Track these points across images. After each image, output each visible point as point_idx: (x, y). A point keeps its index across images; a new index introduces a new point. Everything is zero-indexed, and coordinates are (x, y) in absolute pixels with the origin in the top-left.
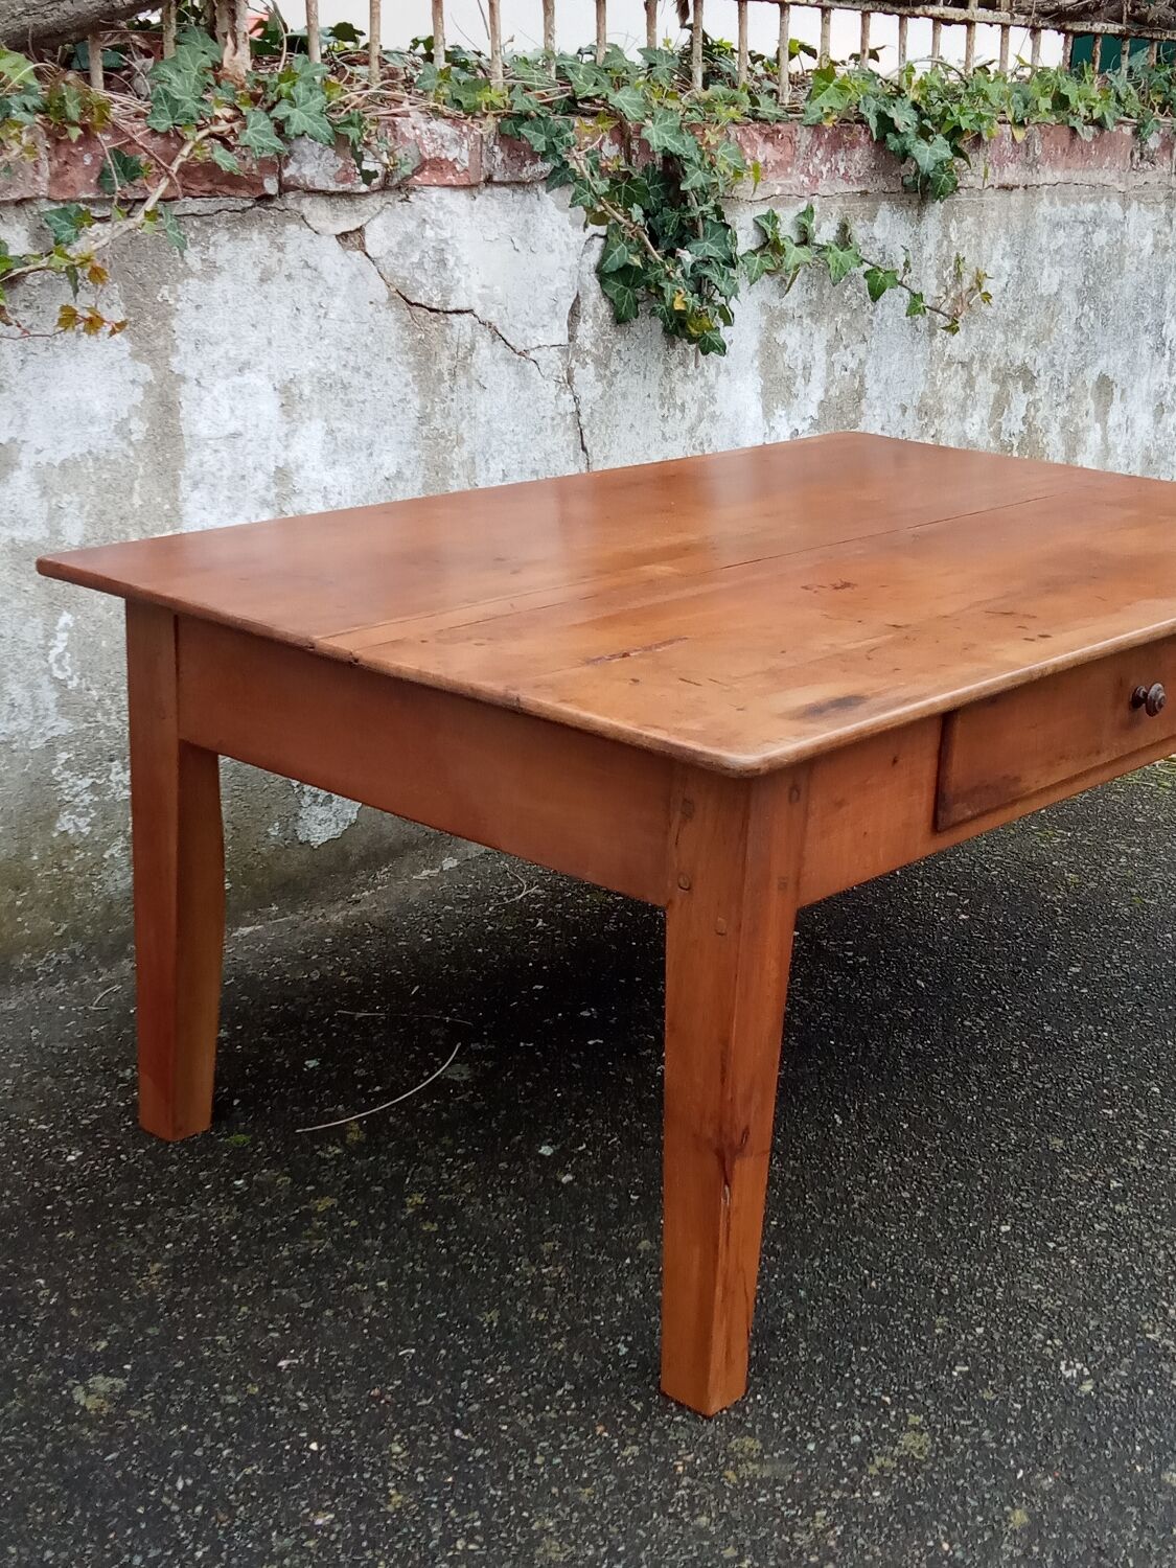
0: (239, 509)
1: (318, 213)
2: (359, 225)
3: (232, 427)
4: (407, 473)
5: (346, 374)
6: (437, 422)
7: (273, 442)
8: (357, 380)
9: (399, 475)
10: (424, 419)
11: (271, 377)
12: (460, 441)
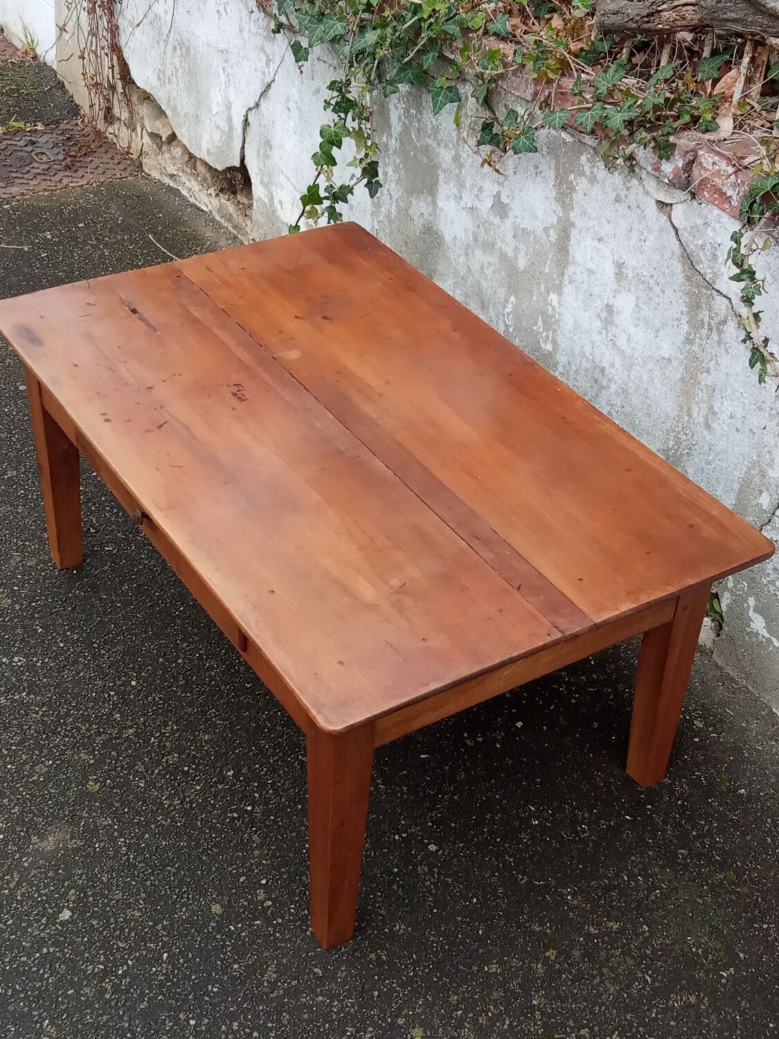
0: (588, 310)
1: (651, 184)
2: (670, 202)
3: (590, 265)
4: (675, 363)
5: (652, 282)
6: (695, 348)
7: (608, 289)
8: (657, 289)
9: (669, 360)
10: (688, 341)
11: (613, 255)
12: (708, 371)
